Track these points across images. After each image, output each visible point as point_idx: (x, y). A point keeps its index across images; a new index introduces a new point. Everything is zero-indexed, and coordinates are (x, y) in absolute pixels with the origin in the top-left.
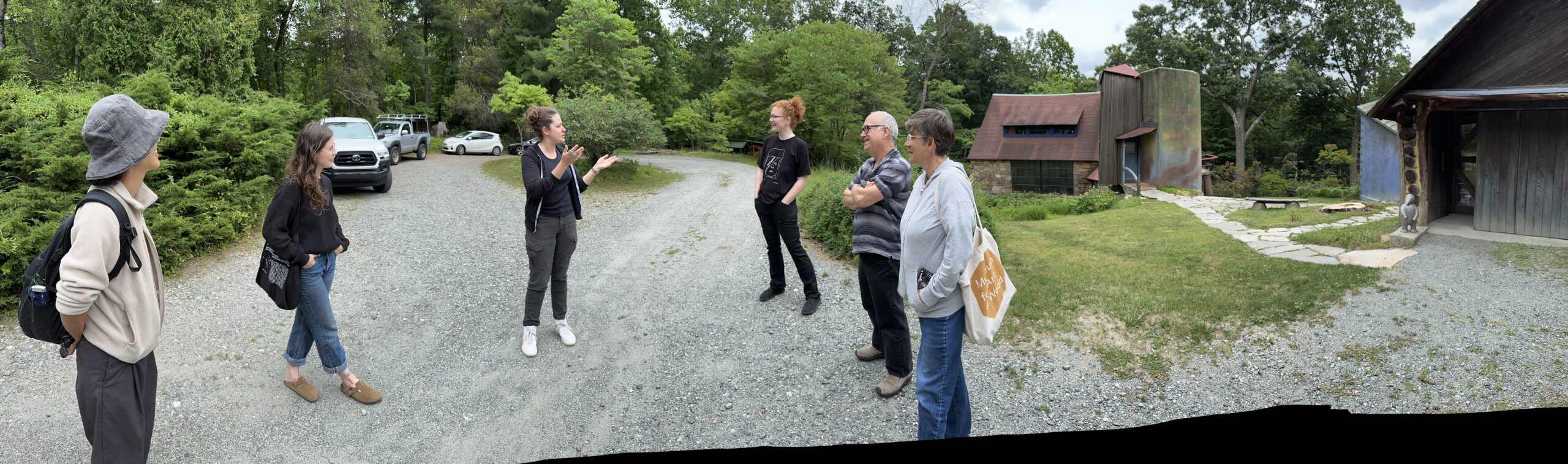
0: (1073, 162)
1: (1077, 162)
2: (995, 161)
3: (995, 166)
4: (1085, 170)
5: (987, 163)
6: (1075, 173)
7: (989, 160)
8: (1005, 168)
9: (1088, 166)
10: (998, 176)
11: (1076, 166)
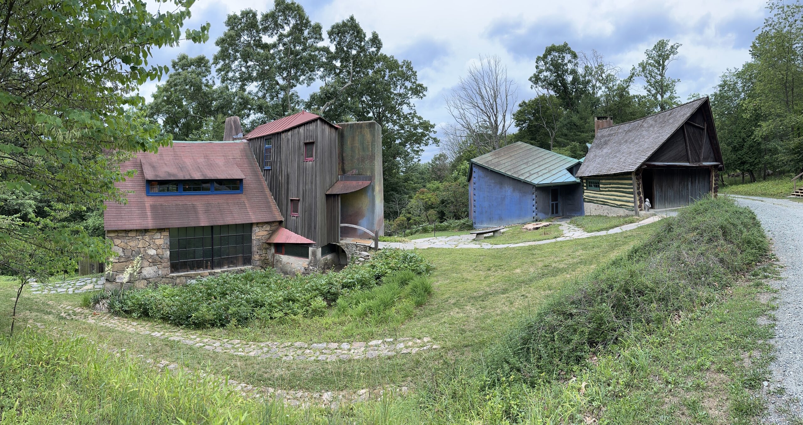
0: (251, 225)
1: (257, 224)
2: (146, 231)
3: (147, 238)
4: (265, 233)
5: (133, 234)
6: (254, 237)
7: (136, 231)
8: (161, 240)
9: (268, 228)
10: (152, 252)
11: (256, 229)
